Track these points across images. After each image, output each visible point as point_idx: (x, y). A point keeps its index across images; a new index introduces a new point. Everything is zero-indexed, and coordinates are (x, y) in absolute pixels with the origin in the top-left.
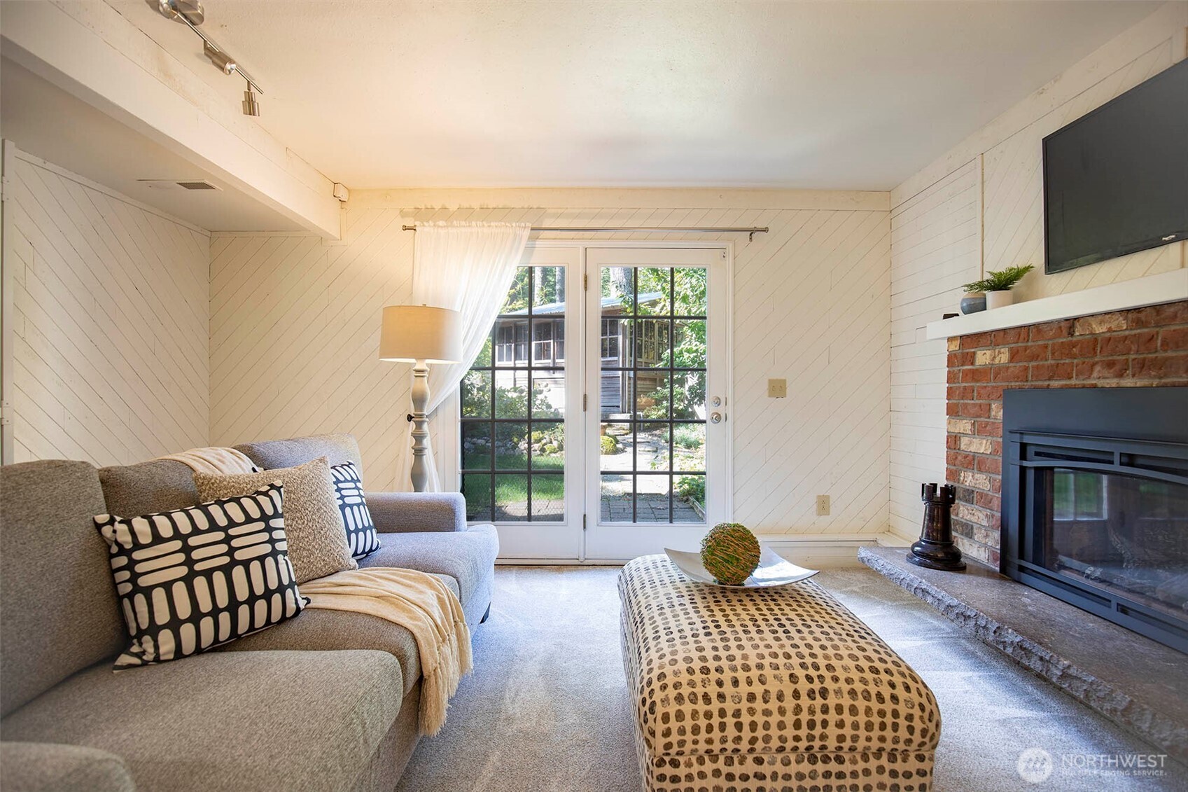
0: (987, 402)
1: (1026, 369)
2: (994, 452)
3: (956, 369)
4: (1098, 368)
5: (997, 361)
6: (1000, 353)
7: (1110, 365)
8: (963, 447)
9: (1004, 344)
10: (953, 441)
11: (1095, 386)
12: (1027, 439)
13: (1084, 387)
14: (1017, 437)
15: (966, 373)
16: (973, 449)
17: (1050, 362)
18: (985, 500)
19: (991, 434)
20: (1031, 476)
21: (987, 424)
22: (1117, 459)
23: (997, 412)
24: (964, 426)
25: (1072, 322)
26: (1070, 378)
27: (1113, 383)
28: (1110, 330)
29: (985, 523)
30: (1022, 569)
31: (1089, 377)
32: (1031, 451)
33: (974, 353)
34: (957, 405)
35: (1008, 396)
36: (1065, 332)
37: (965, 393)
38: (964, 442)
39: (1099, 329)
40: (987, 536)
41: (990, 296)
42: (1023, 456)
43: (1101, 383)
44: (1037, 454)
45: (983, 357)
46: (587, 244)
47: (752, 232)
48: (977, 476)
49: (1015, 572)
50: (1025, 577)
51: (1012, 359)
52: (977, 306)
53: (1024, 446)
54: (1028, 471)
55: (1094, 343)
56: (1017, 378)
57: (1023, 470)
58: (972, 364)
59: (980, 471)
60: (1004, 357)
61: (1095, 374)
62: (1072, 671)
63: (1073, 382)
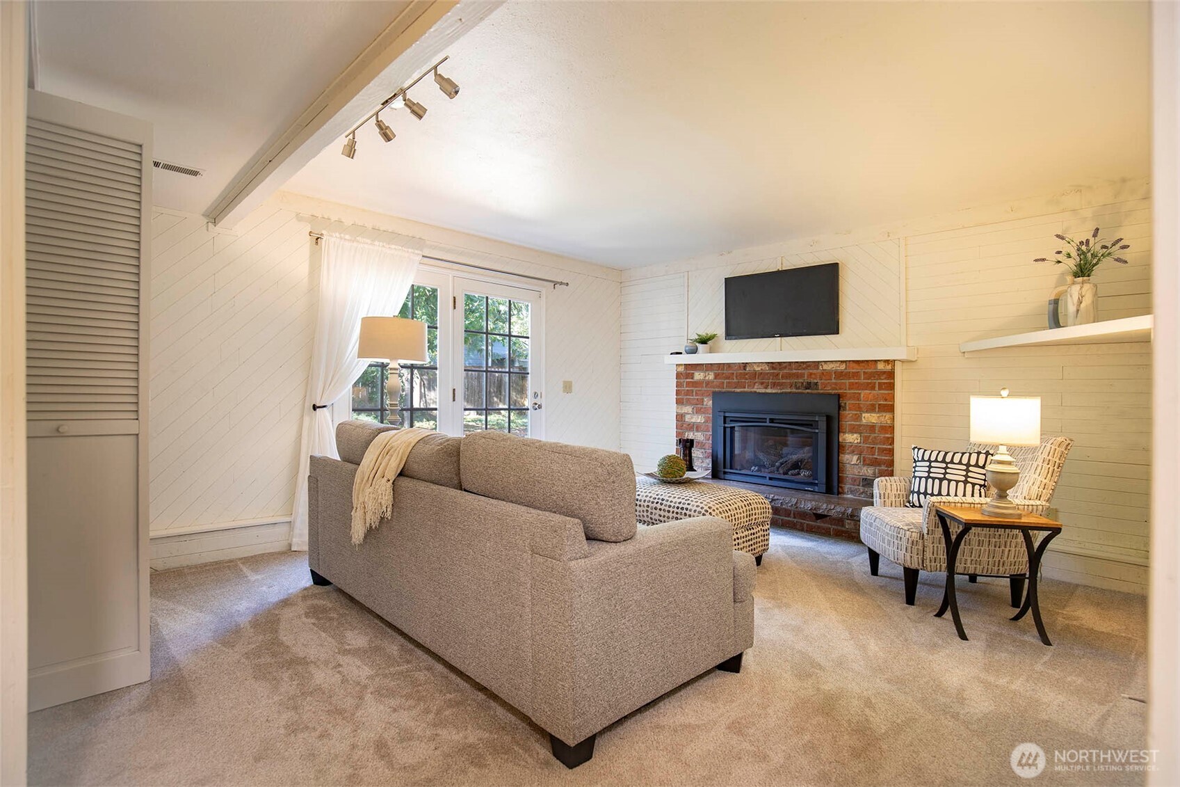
0: (701, 397)
1: (723, 383)
2: (706, 421)
3: (682, 381)
4: (757, 384)
5: (707, 378)
6: (708, 374)
7: (762, 383)
8: (687, 420)
9: (711, 370)
10: (680, 417)
11: (755, 392)
12: (727, 415)
13: (751, 392)
14: (722, 414)
15: (688, 383)
16: (693, 420)
17: (735, 380)
18: (702, 445)
19: (704, 413)
20: (728, 431)
21: (701, 408)
22: (768, 421)
23: (708, 402)
24: (687, 409)
25: (745, 365)
26: (745, 388)
27: (763, 391)
28: (762, 369)
29: (701, 456)
30: (725, 473)
31: (753, 388)
32: (728, 420)
33: (693, 373)
34: (683, 399)
35: (716, 396)
36: (742, 368)
37: (688, 393)
38: (687, 418)
39: (757, 369)
40: (703, 462)
41: (700, 346)
42: (725, 423)
43: (758, 391)
44: (731, 421)
45: (698, 376)
46: (456, 273)
47: (555, 283)
48: (696, 434)
49: (722, 476)
50: (727, 476)
51: (715, 378)
52: (694, 351)
53: (725, 417)
54: (727, 429)
55: (754, 375)
56: (719, 387)
57: (725, 428)
58: (692, 378)
59: (697, 431)
60: (711, 376)
61: (756, 387)
62: (776, 498)
63: (746, 390)
